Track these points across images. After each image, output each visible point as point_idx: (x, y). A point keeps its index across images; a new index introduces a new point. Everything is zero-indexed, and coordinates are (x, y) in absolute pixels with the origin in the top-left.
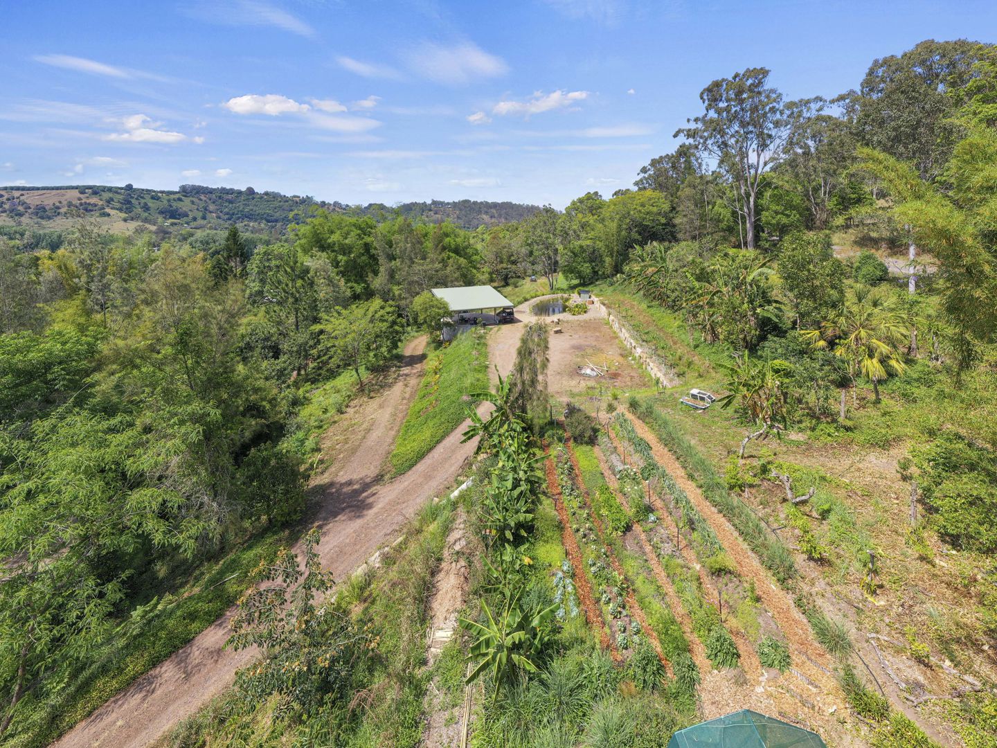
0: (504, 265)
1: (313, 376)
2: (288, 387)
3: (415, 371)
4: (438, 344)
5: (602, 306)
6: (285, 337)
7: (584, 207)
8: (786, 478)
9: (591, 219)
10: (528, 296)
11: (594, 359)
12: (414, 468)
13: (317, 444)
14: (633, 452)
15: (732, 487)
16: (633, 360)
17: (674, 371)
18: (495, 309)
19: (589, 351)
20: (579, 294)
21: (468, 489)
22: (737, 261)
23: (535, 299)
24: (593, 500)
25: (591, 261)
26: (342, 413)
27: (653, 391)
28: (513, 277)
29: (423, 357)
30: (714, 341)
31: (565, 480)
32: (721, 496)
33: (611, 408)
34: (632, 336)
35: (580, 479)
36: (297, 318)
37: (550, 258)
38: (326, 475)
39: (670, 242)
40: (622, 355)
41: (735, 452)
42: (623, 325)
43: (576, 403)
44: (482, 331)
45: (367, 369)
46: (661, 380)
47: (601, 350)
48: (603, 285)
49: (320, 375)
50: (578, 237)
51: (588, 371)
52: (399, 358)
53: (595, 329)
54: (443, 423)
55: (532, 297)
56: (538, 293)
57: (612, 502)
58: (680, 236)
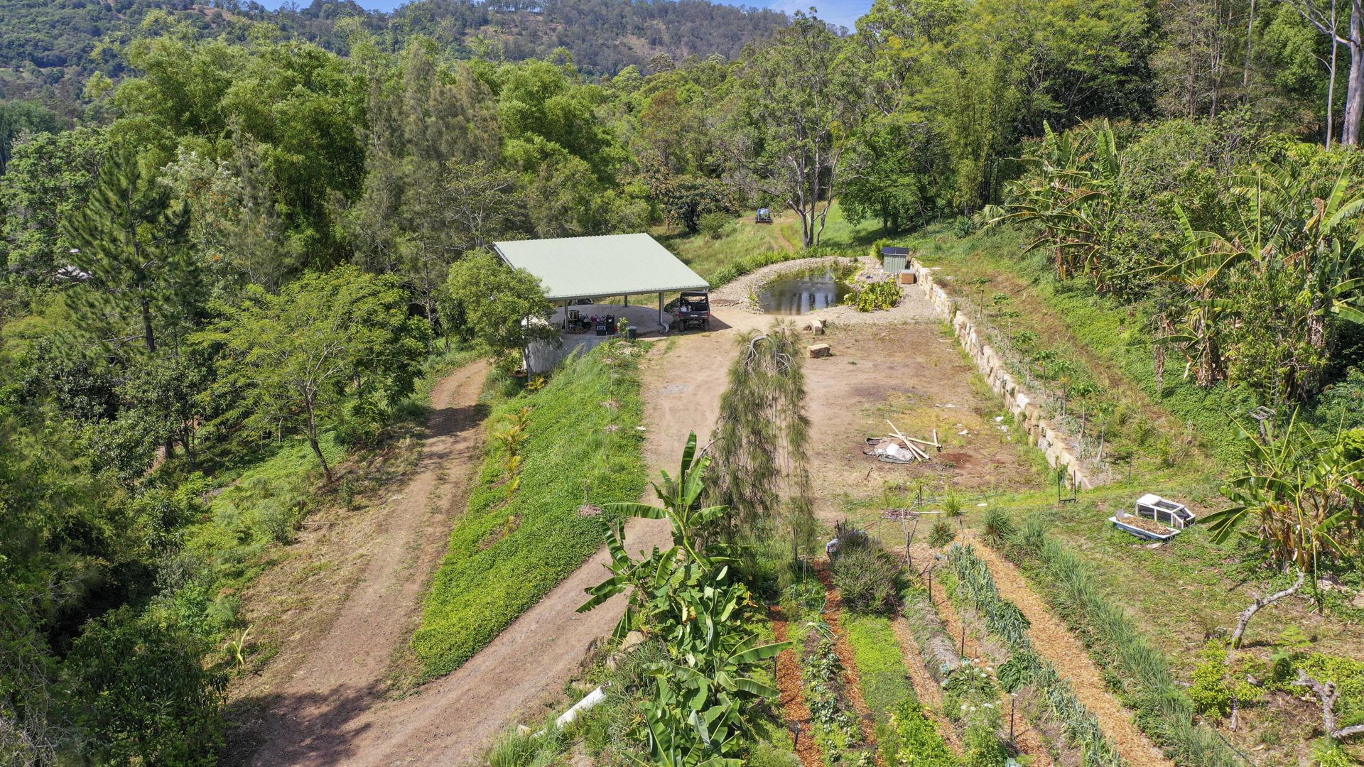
0: (687, 178)
1: (209, 455)
2: (151, 483)
3: (462, 446)
4: (520, 382)
5: (937, 288)
6: (124, 368)
7: (909, 17)
8: (1327, 689)
9: (925, 52)
10: (746, 261)
11: (908, 420)
12: (468, 665)
13: (235, 610)
14: (984, 631)
15: (1202, 708)
16: (1004, 422)
17: (1104, 448)
18: (661, 294)
19: (899, 401)
20: (881, 256)
21: (597, 709)
22: (1304, 177)
23: (765, 270)
24: (882, 732)
25: (921, 170)
26: (288, 543)
27: (1047, 498)
28: (709, 211)
29: (479, 413)
30: (1214, 380)
31: (821, 692)
32: (1176, 725)
33: (942, 535)
34: (1008, 366)
35: (855, 688)
36: (148, 319)
37: (809, 160)
38: (266, 675)
39: (1136, 120)
40: (978, 411)
41: (1221, 635)
42: (989, 338)
43: (859, 522)
44: (628, 351)
45: (340, 440)
46: (1070, 470)
47: (928, 400)
48: (942, 234)
49: (225, 453)
50: (887, 104)
51: (892, 450)
52: (419, 414)
53: (916, 347)
54: (536, 567)
55: (760, 265)
56: (775, 255)
57: (926, 736)
58: (1163, 103)
